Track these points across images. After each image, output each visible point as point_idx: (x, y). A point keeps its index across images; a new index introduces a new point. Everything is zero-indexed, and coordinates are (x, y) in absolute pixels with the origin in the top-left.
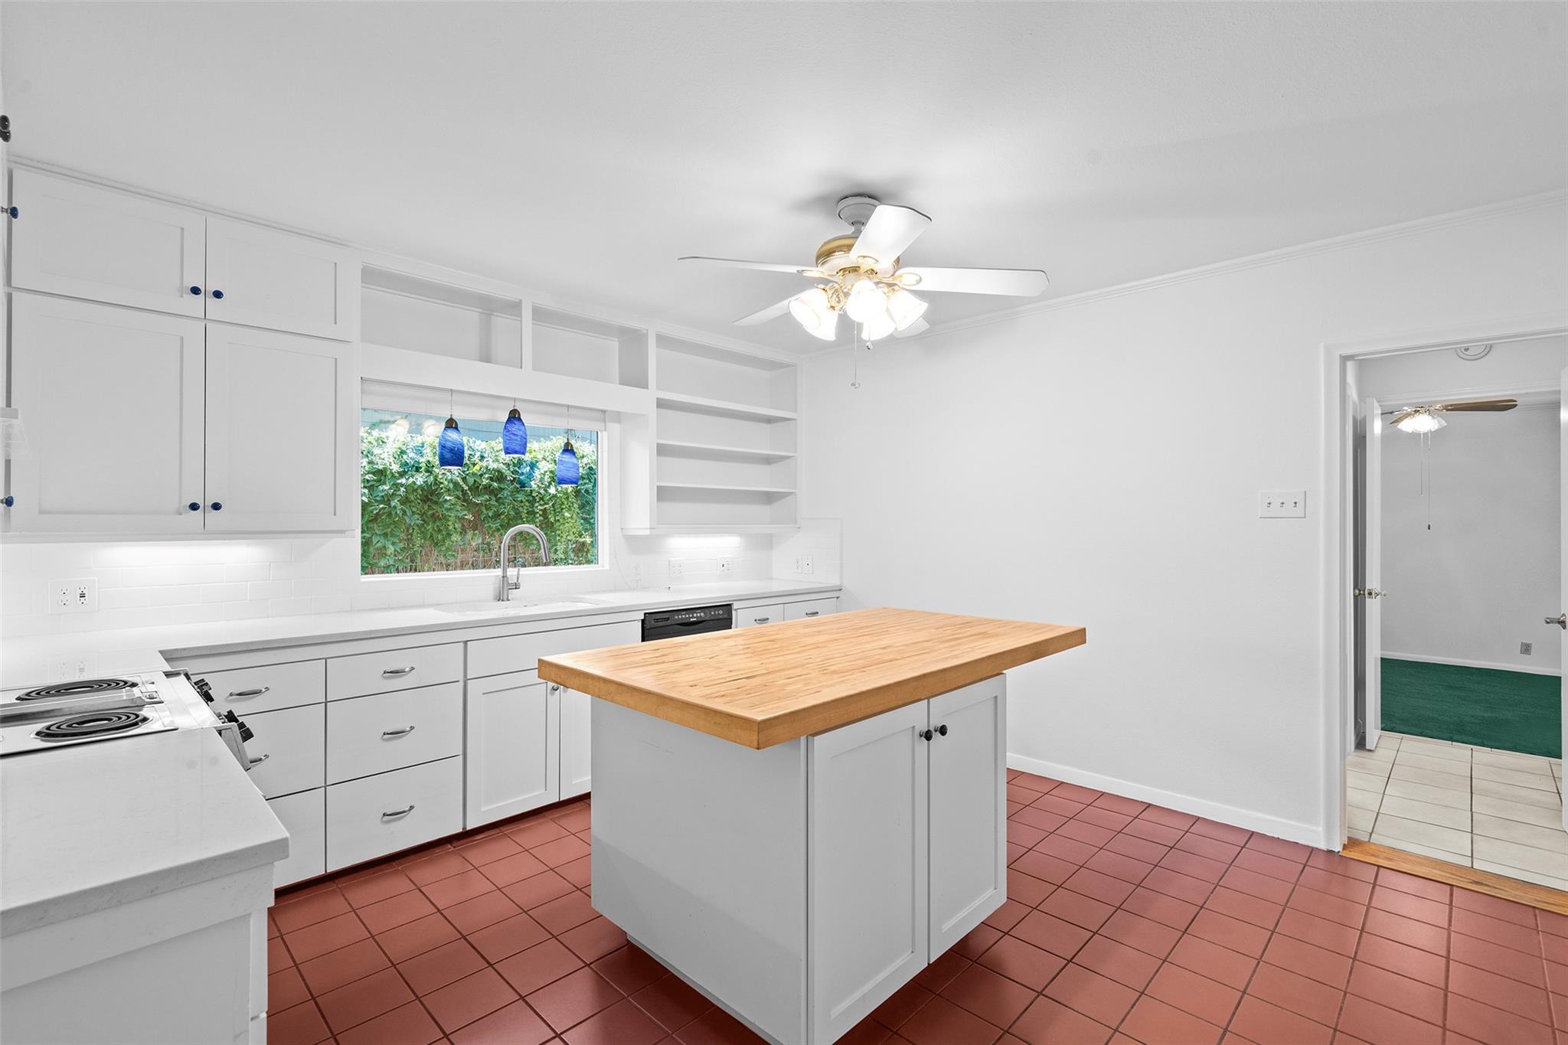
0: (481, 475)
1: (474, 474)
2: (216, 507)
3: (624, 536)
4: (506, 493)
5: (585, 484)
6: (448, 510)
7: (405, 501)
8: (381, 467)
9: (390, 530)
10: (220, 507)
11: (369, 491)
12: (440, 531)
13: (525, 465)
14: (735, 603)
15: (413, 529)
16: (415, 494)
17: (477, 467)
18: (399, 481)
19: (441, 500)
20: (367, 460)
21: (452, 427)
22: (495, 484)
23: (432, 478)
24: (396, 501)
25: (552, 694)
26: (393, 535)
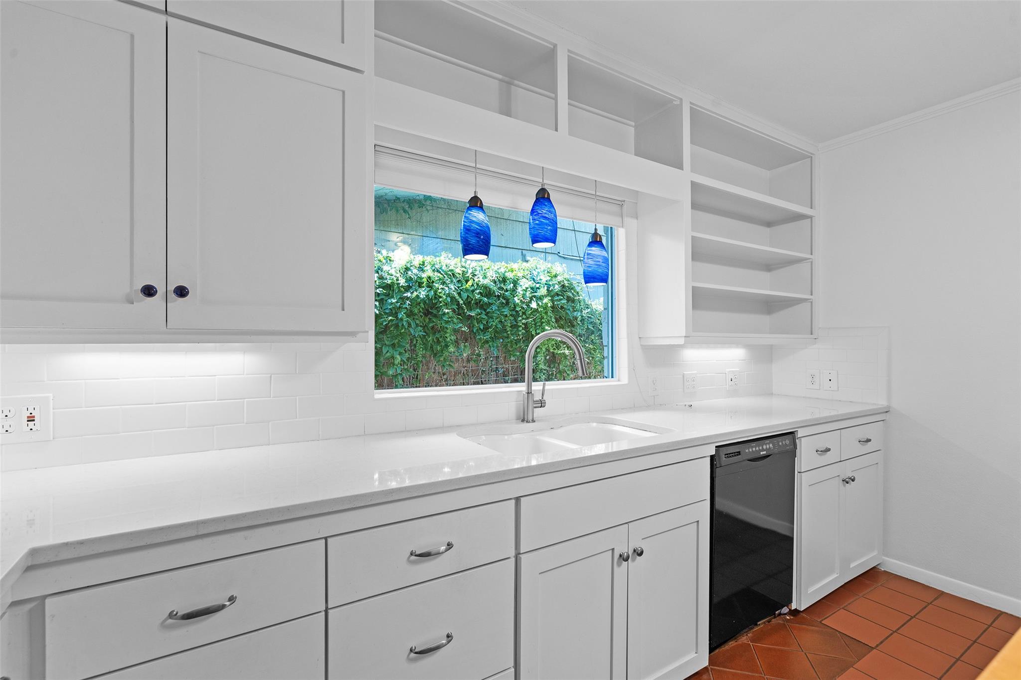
0: (473, 291)
1: (467, 290)
2: (181, 292)
3: (641, 345)
4: (494, 308)
5: (561, 299)
6: (447, 322)
7: (410, 314)
8: (389, 282)
9: (397, 341)
10: (188, 293)
11: (379, 304)
12: (438, 342)
13: (508, 282)
14: (799, 430)
15: (417, 340)
16: (418, 307)
17: (470, 283)
18: (405, 295)
19: (440, 313)
20: (377, 275)
21: (476, 206)
22: (485, 299)
23: (432, 293)
24: (402, 313)
25: (619, 565)
26: (400, 346)
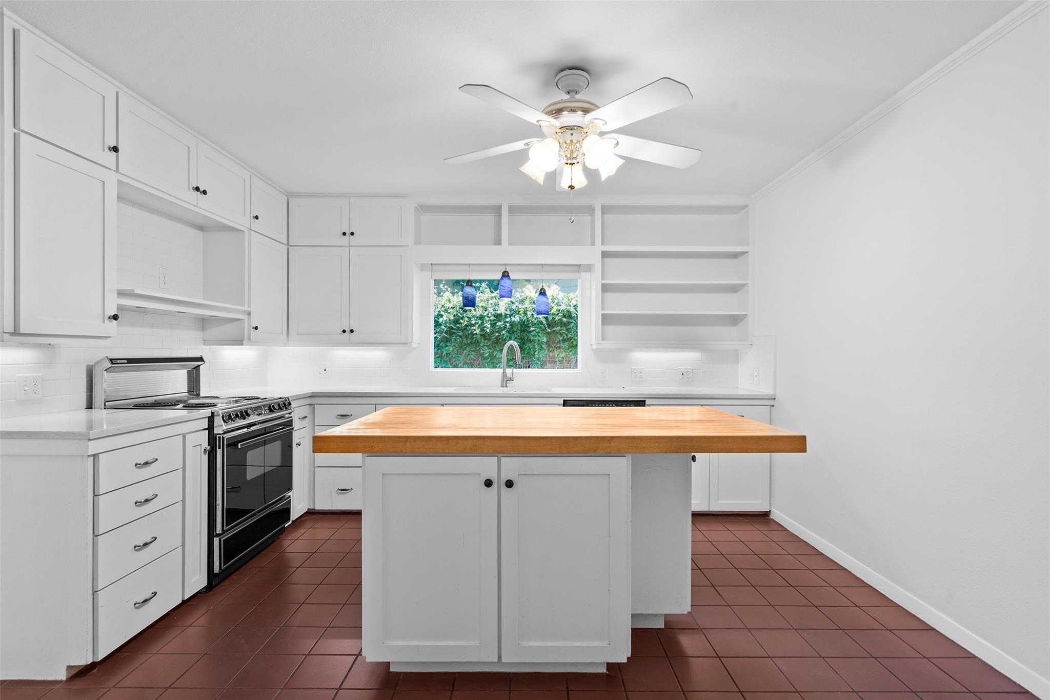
2: (352, 331)
14: (648, 400)
21: (469, 285)
